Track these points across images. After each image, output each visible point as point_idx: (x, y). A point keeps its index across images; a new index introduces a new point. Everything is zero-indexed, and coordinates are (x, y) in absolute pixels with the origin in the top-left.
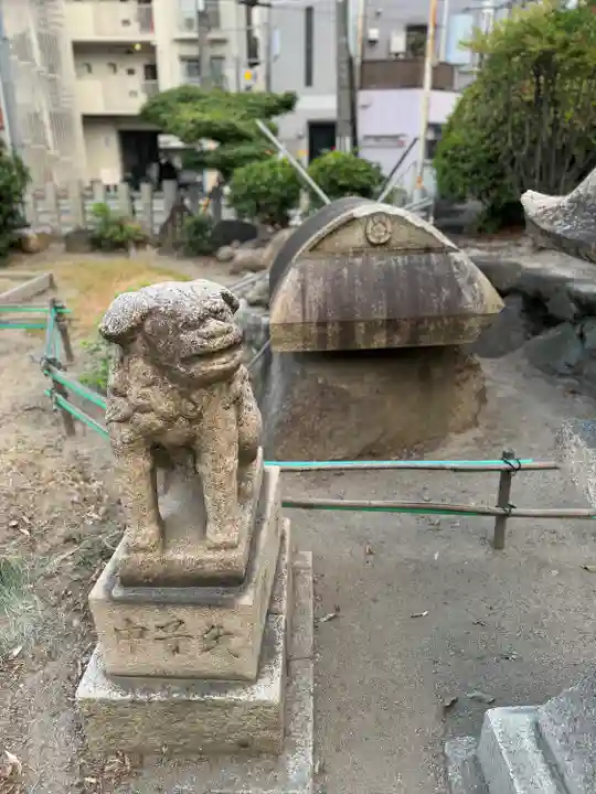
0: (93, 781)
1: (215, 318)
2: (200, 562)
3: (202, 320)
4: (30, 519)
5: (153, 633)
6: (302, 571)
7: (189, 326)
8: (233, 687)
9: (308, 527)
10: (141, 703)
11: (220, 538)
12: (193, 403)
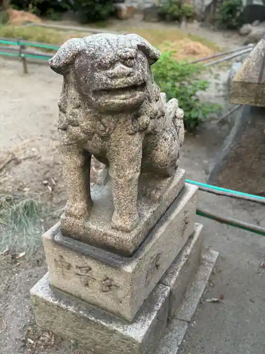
0: (32, 342)
1: (124, 63)
2: (105, 234)
3: (112, 64)
4: (56, 181)
5: (74, 270)
6: (207, 263)
7: (103, 67)
8: (117, 321)
9: (224, 235)
10: (62, 308)
11: (119, 223)
12: (103, 124)
